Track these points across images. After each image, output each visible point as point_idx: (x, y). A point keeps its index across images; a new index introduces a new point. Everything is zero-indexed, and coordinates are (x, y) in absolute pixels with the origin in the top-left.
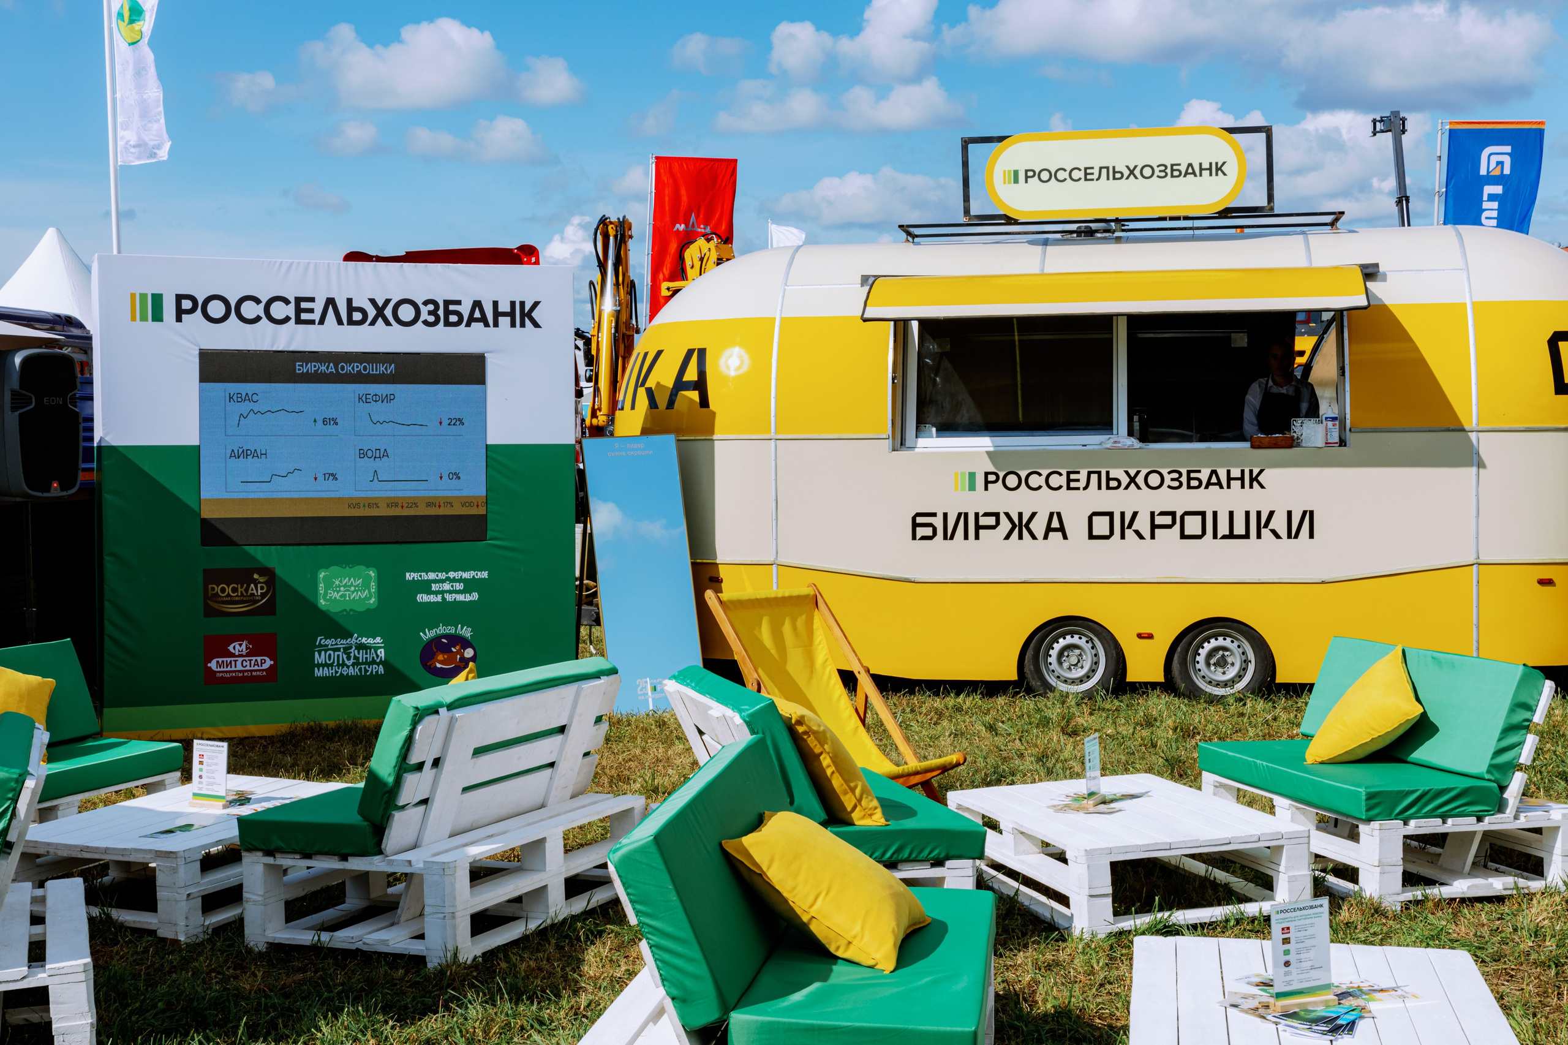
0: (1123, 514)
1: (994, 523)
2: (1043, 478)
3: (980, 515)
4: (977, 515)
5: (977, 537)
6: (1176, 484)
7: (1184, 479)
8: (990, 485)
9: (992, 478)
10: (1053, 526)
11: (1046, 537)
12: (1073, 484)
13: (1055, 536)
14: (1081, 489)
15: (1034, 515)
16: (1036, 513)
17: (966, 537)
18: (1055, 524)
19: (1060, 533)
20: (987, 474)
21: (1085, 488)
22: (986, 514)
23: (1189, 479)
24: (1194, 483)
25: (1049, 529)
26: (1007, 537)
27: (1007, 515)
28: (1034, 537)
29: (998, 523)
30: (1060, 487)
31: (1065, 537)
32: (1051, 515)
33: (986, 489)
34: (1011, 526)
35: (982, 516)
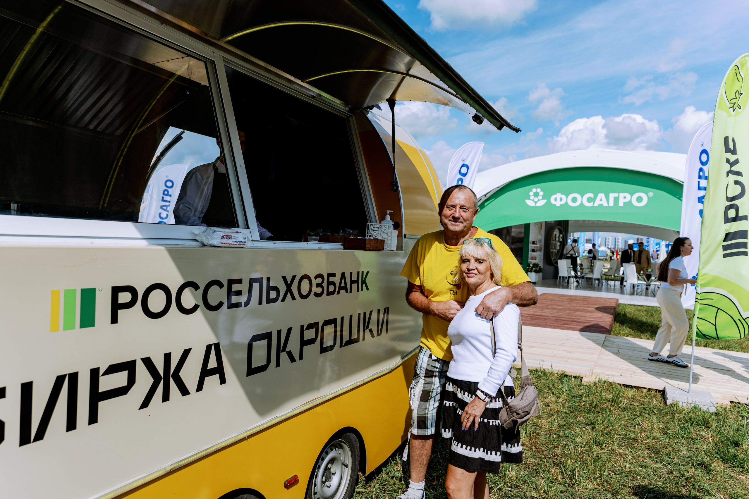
0: (279, 332)
1: (125, 383)
2: (201, 291)
3: (101, 372)
4: (95, 374)
5: (93, 419)
6: (319, 290)
7: (325, 285)
8: (121, 313)
9: (124, 297)
10: (209, 367)
11: (200, 388)
12: (235, 299)
13: (212, 381)
14: (243, 305)
15: (186, 353)
16: (190, 350)
17: (71, 425)
18: (212, 364)
19: (217, 376)
20: (116, 291)
21: (247, 304)
22: (113, 369)
23: (329, 283)
24: (331, 288)
25: (205, 373)
26: (145, 404)
27: (148, 362)
28: (185, 392)
29: (132, 380)
30: (221, 304)
31: (223, 381)
32: (209, 347)
33: (114, 320)
34: (152, 381)
35: (105, 373)
